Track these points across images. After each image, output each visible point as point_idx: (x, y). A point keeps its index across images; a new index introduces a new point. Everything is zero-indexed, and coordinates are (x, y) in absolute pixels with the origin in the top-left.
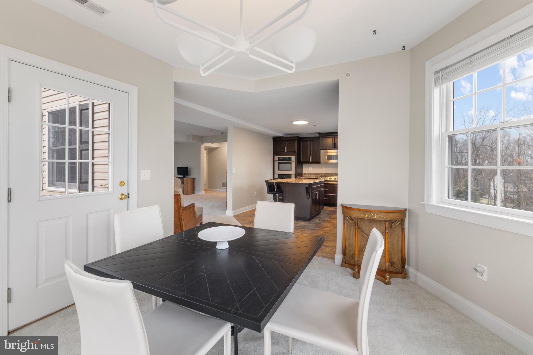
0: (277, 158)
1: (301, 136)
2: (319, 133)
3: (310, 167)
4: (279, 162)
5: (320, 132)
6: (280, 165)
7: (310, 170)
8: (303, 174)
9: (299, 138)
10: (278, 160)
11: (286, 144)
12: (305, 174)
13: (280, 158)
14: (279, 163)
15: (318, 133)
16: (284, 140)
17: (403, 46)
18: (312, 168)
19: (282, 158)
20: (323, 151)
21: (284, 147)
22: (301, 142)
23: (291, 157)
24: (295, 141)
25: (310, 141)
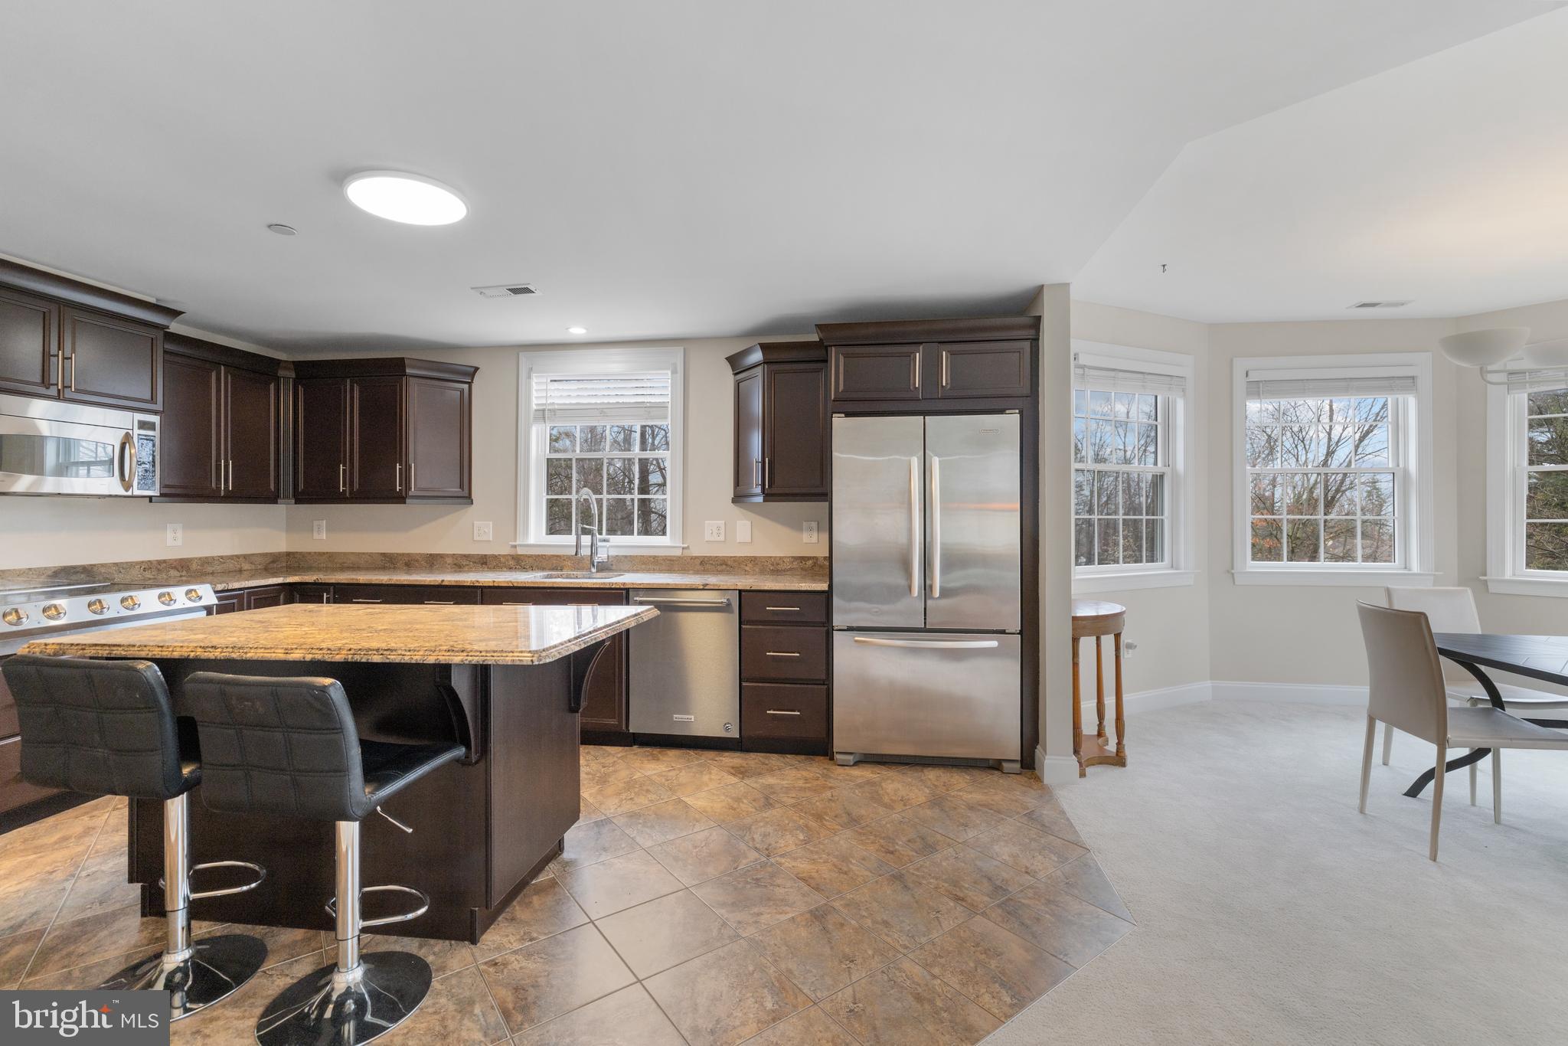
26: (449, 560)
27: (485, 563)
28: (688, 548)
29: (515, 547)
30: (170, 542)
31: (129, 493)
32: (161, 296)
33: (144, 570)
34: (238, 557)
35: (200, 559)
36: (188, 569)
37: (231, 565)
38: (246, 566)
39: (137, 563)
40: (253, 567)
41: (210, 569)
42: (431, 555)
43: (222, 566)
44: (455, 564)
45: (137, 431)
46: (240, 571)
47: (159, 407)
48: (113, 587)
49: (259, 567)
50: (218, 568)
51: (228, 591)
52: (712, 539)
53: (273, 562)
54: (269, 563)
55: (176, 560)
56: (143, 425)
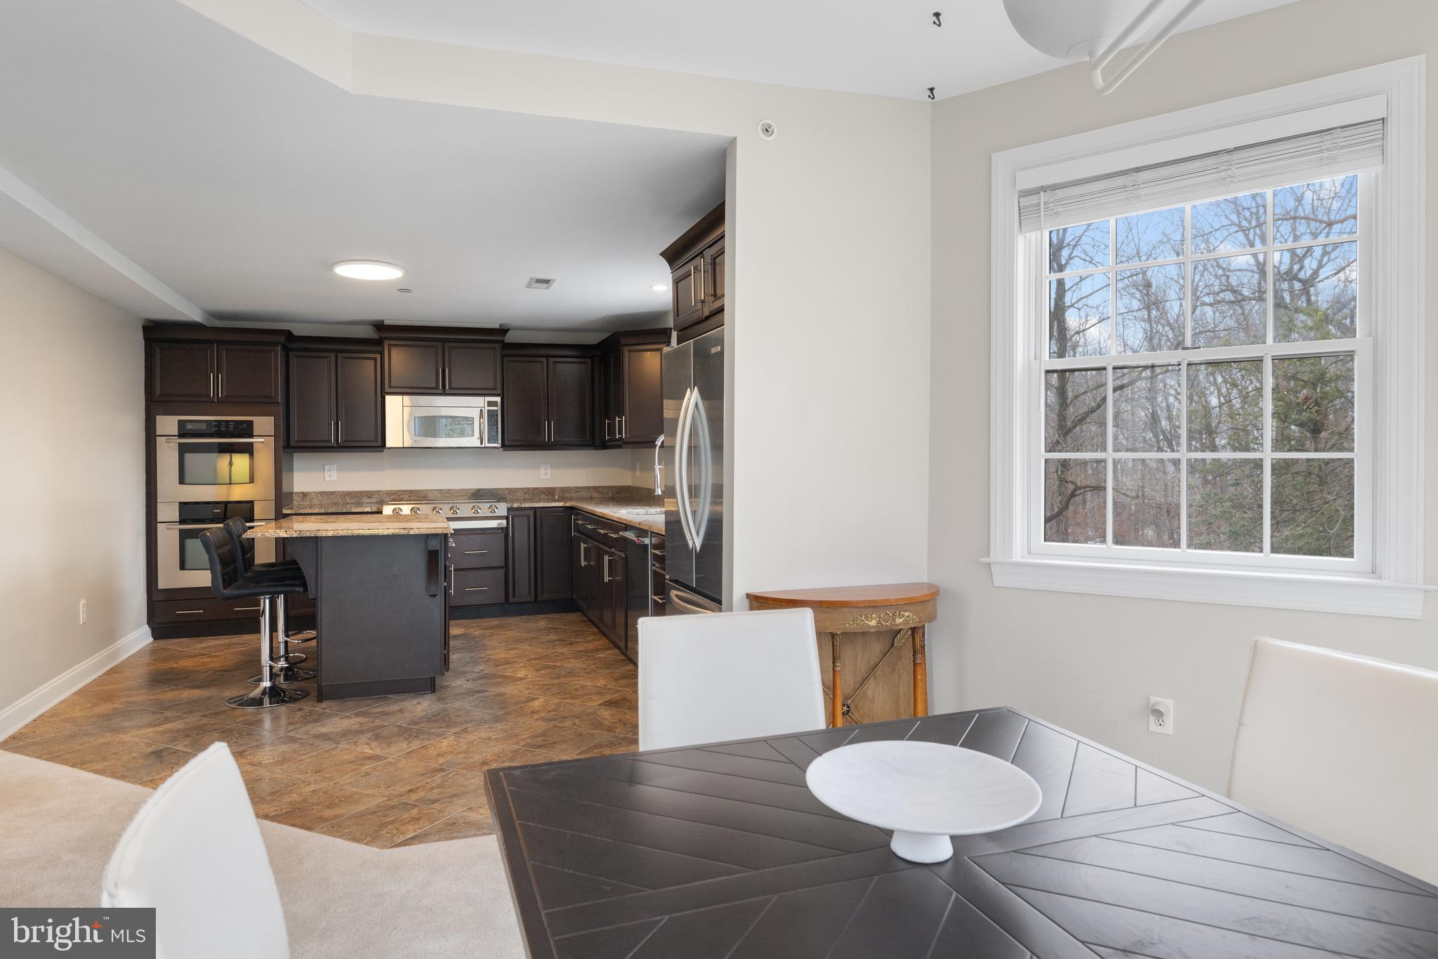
0: (168, 424)
1: (298, 330)
2: (379, 326)
3: (327, 467)
5: (383, 321)
6: (189, 457)
7: (327, 479)
8: (295, 497)
9: (288, 335)
10: (181, 435)
11: (224, 363)
12: (304, 495)
13: (189, 427)
14: (183, 449)
15: (373, 325)
16: (212, 342)
17: (930, 87)
18: (338, 470)
19: (203, 427)
20: (399, 398)
21: (209, 372)
22: (292, 354)
23: (252, 421)
24: (270, 351)
25: (332, 356)
31: (483, 446)
32: (502, 322)
33: (524, 493)
34: (589, 488)
35: (561, 488)
36: (553, 494)
37: (584, 494)
39: (520, 489)
41: (569, 496)
43: (578, 493)
45: (487, 408)
46: (591, 498)
47: (499, 391)
49: (606, 496)
50: (575, 495)
54: (614, 494)
55: (545, 488)
56: (490, 404)
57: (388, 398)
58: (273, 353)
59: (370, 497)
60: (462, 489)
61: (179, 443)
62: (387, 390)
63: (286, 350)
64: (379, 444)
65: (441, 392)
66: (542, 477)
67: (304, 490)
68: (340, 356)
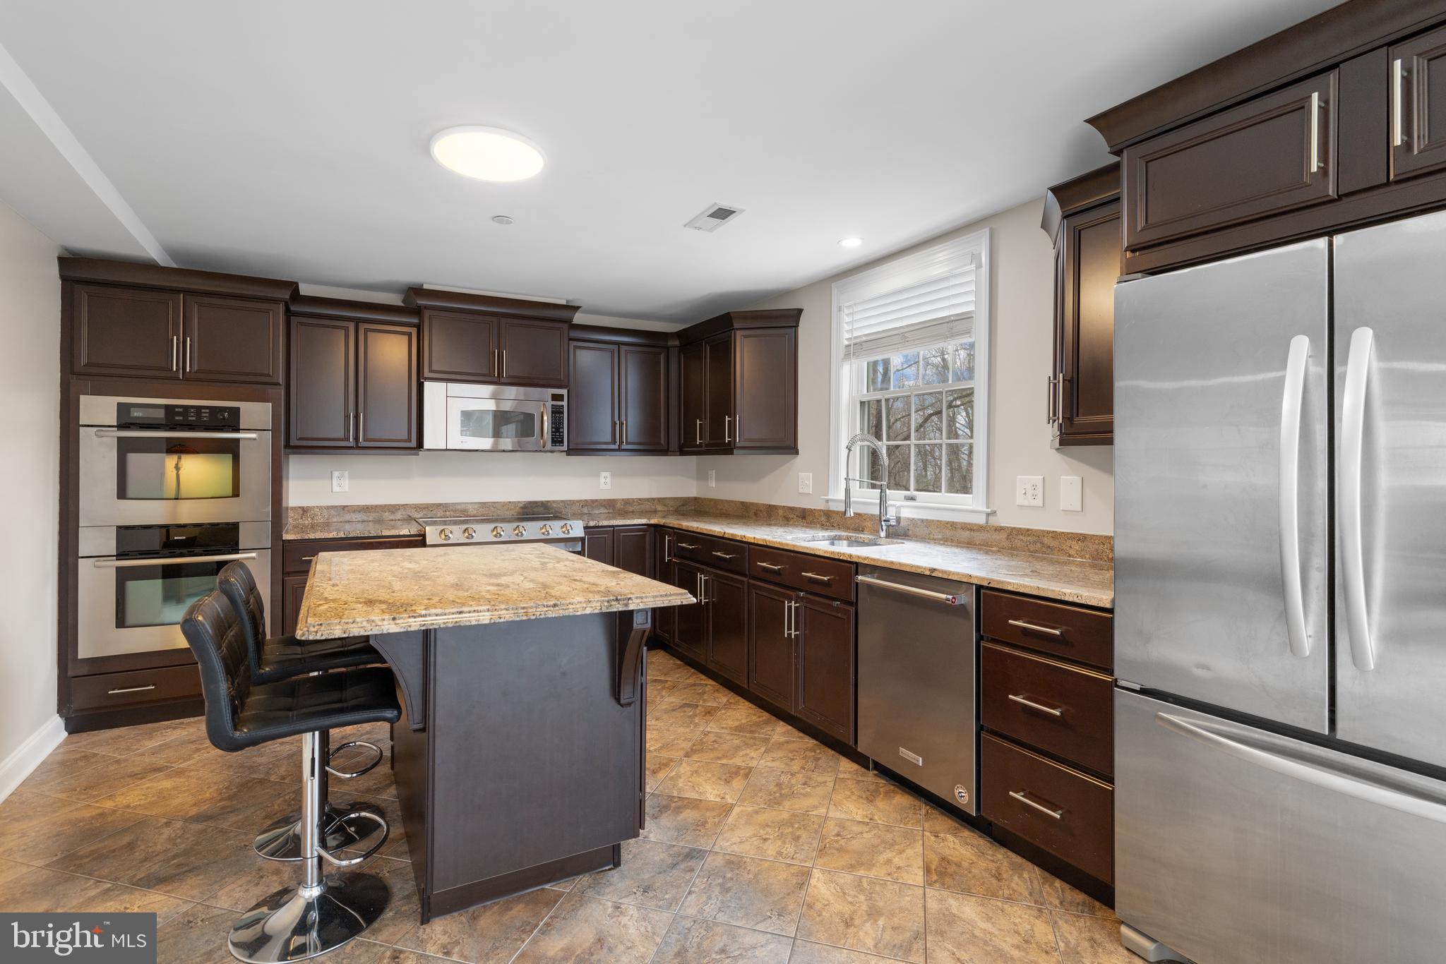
0: (99, 409)
2: (413, 292)
3: (336, 474)
4: (119, 439)
6: (134, 459)
7: (336, 489)
8: (293, 513)
9: (294, 291)
10: (121, 426)
12: (304, 510)
13: (136, 413)
14: (125, 448)
15: (410, 289)
16: (177, 291)
19: (160, 413)
20: (442, 385)
21: (170, 334)
22: (294, 320)
23: (238, 409)
24: (268, 311)
25: (352, 327)
26: (781, 512)
27: (804, 518)
28: (994, 513)
29: (827, 501)
30: (602, 486)
32: (570, 297)
33: (582, 506)
34: (653, 499)
35: (623, 500)
36: (614, 507)
37: (647, 506)
38: (660, 508)
39: (577, 501)
40: (666, 509)
41: (631, 509)
42: (770, 505)
44: (784, 517)
45: (550, 402)
46: (655, 511)
47: (566, 382)
48: (557, 517)
49: (671, 509)
50: (636, 508)
51: (598, 527)
52: (1026, 503)
53: (683, 505)
54: (680, 506)
55: (605, 500)
56: (555, 397)
57: (427, 385)
58: (271, 313)
59: (393, 513)
60: (510, 502)
61: (118, 438)
62: (427, 374)
63: (289, 313)
64: (414, 444)
65: (495, 380)
66: (601, 487)
67: (305, 504)
68: (362, 327)
